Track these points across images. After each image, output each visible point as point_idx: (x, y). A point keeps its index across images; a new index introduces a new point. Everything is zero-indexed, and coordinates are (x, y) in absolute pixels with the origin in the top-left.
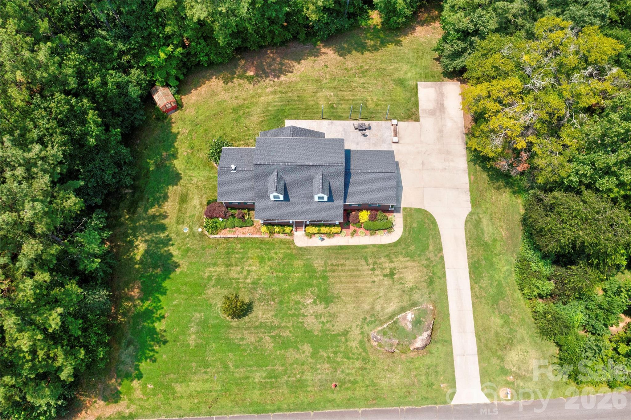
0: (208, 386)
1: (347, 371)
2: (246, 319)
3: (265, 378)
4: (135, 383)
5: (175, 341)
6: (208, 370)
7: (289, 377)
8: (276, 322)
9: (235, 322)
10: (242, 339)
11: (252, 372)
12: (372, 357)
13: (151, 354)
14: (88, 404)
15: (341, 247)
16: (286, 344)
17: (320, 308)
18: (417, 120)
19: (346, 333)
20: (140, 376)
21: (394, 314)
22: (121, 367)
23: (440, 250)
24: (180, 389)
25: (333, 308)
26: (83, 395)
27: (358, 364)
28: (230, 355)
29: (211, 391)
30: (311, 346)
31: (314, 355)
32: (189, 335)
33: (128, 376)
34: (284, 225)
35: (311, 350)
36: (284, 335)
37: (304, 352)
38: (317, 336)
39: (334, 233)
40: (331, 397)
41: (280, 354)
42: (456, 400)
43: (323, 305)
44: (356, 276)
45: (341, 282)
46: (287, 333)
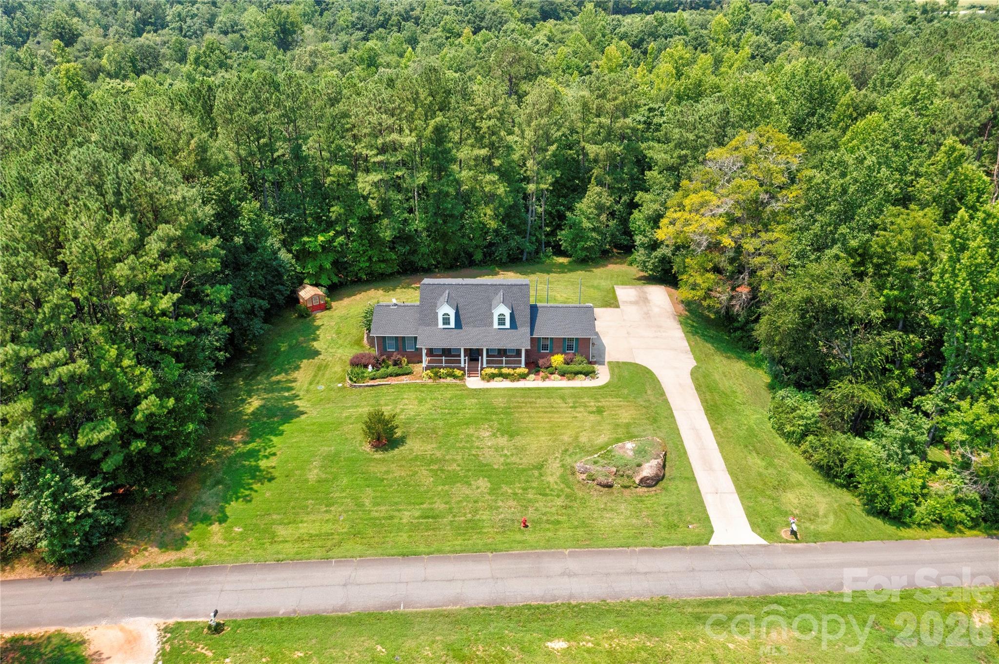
0: (327, 528)
1: (544, 510)
2: (396, 451)
3: (418, 518)
4: (215, 527)
5: (287, 476)
6: (332, 508)
7: (454, 516)
8: (439, 454)
9: (378, 455)
10: (387, 472)
11: (399, 511)
12: (580, 494)
13: (247, 492)
14: (133, 553)
15: (529, 389)
16: (452, 479)
17: (503, 441)
19: (540, 467)
20: (223, 520)
21: (608, 444)
22: (199, 509)
23: (663, 394)
24: (282, 532)
25: (519, 441)
26: (128, 542)
27: (559, 502)
28: (369, 491)
29: (332, 534)
30: (489, 481)
31: (493, 491)
32: (310, 470)
33: (206, 519)
34: (454, 368)
35: (489, 485)
36: (449, 468)
37: (478, 488)
38: (497, 470)
39: (519, 375)
40: (518, 537)
41: (442, 490)
42: (713, 542)
43: (506, 438)
44: (550, 412)
45: (530, 417)
46: (454, 466)
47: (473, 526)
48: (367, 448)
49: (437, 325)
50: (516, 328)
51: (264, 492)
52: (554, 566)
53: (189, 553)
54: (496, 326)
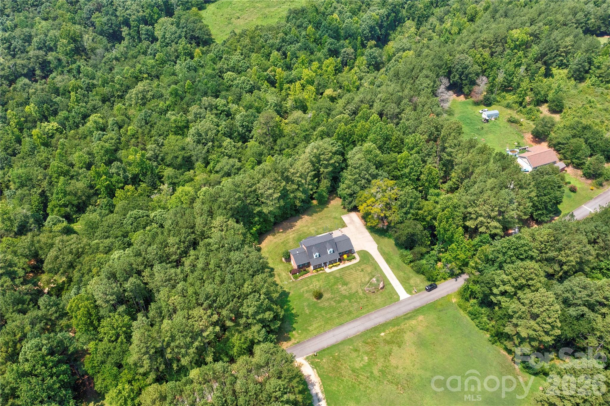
0: (319, 324)
1: (363, 303)
2: (322, 299)
3: (337, 314)
4: (294, 332)
5: (301, 314)
6: (317, 319)
7: (345, 311)
8: (333, 296)
9: (319, 301)
10: (324, 305)
11: (332, 314)
12: (369, 296)
13: (295, 321)
15: (342, 268)
16: (339, 302)
17: (345, 287)
18: (347, 226)
19: (357, 292)
20: (295, 329)
21: (369, 281)
22: (287, 329)
23: (374, 259)
24: (310, 328)
25: (349, 286)
27: (365, 300)
28: (323, 311)
29: (322, 325)
30: (348, 300)
31: (350, 302)
32: (305, 310)
33: (290, 331)
34: (321, 268)
36: (337, 299)
37: (346, 302)
38: (348, 296)
39: (338, 265)
40: (361, 312)
41: (339, 305)
42: (401, 299)
45: (348, 278)
47: (350, 313)
48: (315, 300)
49: (314, 257)
50: (335, 253)
51: (299, 319)
52: (372, 317)
53: (293, 341)
54: (329, 255)
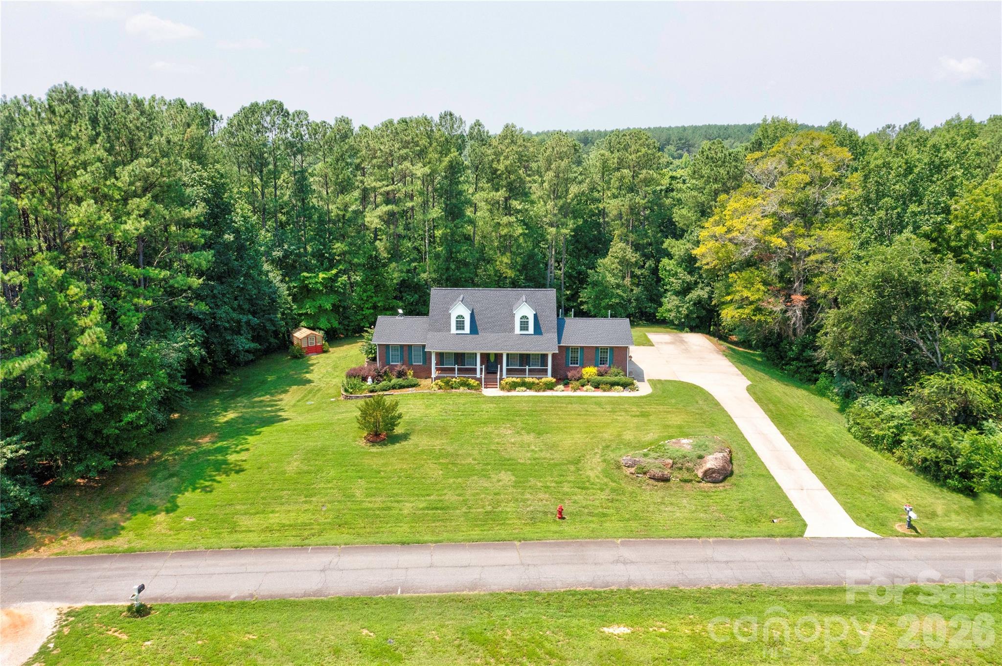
0: (304, 518)
1: (584, 503)
2: (397, 446)
3: (423, 509)
4: (161, 517)
5: (260, 468)
6: (314, 499)
7: (470, 508)
8: (450, 449)
9: (375, 449)
10: (385, 465)
11: (398, 502)
12: (629, 488)
13: (207, 484)
14: (47, 542)
16: (466, 472)
17: (529, 438)
19: (577, 462)
20: (172, 510)
22: (145, 500)
23: (717, 404)
24: (245, 522)
25: (550, 438)
26: (43, 532)
27: (603, 496)
28: (362, 482)
29: (311, 524)
30: (513, 475)
31: (518, 484)
32: (289, 463)
33: (152, 509)
34: (469, 378)
35: (513, 478)
36: (463, 462)
37: (499, 481)
38: (522, 464)
39: (545, 384)
40: (554, 527)
41: (454, 483)
42: (808, 534)
43: (532, 435)
44: (585, 415)
45: (560, 418)
46: (470, 461)
47: (492, 517)
48: (362, 443)
49: (450, 330)
50: (541, 334)
51: (228, 484)
52: (605, 554)
53: (120, 542)
54: (517, 330)
